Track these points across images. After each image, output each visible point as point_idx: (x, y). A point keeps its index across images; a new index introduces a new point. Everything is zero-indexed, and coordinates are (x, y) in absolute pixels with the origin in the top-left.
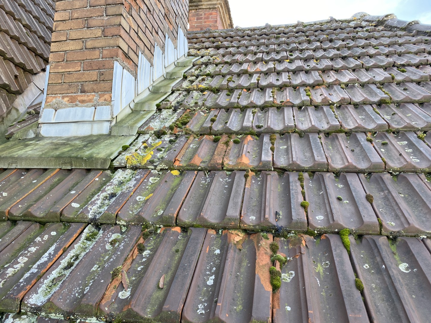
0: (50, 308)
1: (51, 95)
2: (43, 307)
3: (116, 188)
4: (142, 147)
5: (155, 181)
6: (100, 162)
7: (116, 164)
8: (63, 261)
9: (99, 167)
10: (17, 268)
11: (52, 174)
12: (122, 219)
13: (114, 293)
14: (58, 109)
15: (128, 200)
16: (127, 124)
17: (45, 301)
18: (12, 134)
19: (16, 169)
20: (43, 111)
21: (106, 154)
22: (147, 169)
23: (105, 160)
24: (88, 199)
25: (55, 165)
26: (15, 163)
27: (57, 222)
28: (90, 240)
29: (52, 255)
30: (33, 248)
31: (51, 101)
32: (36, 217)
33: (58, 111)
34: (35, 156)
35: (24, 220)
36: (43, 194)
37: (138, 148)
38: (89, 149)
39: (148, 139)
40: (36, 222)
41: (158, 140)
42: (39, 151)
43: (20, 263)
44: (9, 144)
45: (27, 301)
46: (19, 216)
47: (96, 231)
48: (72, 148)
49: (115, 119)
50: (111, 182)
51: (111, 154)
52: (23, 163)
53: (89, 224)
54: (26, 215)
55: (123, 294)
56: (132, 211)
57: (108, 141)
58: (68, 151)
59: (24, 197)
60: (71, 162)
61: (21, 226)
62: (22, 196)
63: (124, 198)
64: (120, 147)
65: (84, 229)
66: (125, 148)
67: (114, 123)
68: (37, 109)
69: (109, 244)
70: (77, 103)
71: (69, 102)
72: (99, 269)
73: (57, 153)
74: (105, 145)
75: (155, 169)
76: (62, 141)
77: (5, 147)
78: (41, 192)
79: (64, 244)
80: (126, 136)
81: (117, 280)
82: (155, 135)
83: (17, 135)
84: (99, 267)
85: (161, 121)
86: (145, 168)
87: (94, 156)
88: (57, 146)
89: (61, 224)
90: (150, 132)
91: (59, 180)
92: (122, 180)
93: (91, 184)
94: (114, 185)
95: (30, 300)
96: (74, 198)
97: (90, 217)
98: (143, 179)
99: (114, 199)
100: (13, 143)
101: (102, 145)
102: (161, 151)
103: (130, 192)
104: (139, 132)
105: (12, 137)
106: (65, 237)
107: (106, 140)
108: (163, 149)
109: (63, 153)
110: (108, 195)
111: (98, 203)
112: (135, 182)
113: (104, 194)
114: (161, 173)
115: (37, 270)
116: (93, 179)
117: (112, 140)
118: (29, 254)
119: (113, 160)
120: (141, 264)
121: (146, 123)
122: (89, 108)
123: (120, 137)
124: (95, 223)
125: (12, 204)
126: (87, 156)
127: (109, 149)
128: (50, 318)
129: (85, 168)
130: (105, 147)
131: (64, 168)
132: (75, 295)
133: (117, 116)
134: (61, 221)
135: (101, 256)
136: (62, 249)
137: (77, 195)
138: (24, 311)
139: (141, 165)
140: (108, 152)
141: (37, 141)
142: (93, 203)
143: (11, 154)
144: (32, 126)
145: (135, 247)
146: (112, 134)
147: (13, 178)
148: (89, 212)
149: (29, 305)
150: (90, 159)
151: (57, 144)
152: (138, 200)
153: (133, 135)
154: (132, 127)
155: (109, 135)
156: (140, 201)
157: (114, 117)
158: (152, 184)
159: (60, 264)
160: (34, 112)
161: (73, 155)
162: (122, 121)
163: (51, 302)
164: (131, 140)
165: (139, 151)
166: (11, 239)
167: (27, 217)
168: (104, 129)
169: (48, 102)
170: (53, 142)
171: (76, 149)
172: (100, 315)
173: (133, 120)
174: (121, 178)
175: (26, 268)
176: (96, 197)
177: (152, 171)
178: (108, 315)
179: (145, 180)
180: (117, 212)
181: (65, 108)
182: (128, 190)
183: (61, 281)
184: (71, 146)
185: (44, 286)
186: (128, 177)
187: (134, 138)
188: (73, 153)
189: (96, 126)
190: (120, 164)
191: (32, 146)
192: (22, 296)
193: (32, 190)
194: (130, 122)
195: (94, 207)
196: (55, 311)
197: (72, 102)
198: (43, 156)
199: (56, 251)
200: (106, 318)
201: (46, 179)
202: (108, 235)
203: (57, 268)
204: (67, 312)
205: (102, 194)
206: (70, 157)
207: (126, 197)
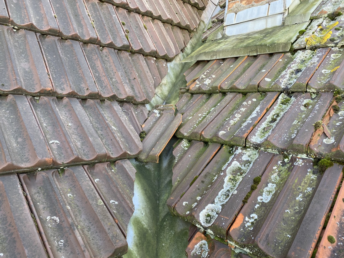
0: (268, 145)
1: (232, 2)
2: (262, 144)
3: (299, 65)
4: (318, 30)
5: (337, 57)
6: (281, 46)
7: (296, 46)
8: (268, 117)
9: (281, 51)
10: (235, 120)
11: (243, 60)
12: (312, 88)
13: (319, 139)
14: (238, 12)
15: (314, 73)
16: (299, 13)
17: (262, 141)
18: (206, 38)
19: (216, 59)
20: (226, 16)
21: (286, 39)
22: (327, 47)
23: (286, 44)
24: (276, 75)
25: (244, 53)
26: (215, 55)
27: (256, 92)
28: (285, 104)
29: (259, 113)
30: (242, 109)
31: (232, 7)
32: (239, 89)
33: (237, 13)
34: (228, 48)
35: (231, 92)
36: (240, 75)
37: (315, 31)
38: (269, 38)
39: (322, 22)
40: (239, 93)
41: (332, 22)
42: (230, 45)
43: (236, 117)
44: (206, 44)
45: (250, 139)
46: (227, 90)
47: (288, 98)
48: (254, 40)
49: (287, 11)
50: (294, 61)
51: (291, 39)
52: (221, 55)
53: (281, 92)
54: (232, 88)
55: (328, 141)
56: (320, 81)
57: (284, 30)
58: (252, 42)
59: (227, 77)
60: (257, 49)
61: (229, 96)
62: (226, 76)
63: (311, 72)
64: (296, 33)
65: (279, 96)
66: (302, 33)
67: (286, 14)
68: (219, 18)
69: (303, 106)
70: (253, 3)
71: (246, 4)
72: (299, 123)
73: (245, 44)
74: (281, 33)
75: (335, 46)
76: (244, 37)
77: (204, 47)
78: (238, 73)
79: (266, 106)
80: (299, 23)
81: (320, 130)
82: (329, 18)
83: (210, 38)
84: (299, 122)
85: (333, 4)
86: (325, 47)
87: (275, 42)
88: (242, 40)
89: (258, 93)
90: (323, 16)
91: (248, 64)
92: (303, 59)
93: (277, 64)
94: (298, 63)
95: (252, 139)
96: (265, 75)
97: (283, 87)
98: (326, 55)
99: (300, 73)
100: (209, 43)
101: (279, 34)
102: (339, 30)
103: (315, 66)
104: (312, 18)
105: (207, 40)
106: (265, 102)
107: (281, 30)
108: (341, 29)
109: (249, 44)
110: (294, 71)
111: (287, 77)
112: (318, 59)
113: (291, 70)
114: (342, 50)
115: (251, 121)
116: (277, 60)
117: (287, 29)
118: (241, 112)
119: (292, 44)
120: (339, 121)
121: (317, 10)
122: (264, 5)
123: (294, 25)
124: (287, 92)
125: (221, 81)
126: (269, 43)
127: (287, 35)
128: (268, 152)
129: (269, 53)
130: (282, 35)
131: (251, 55)
132: (284, 139)
133: (288, 8)
134: (258, 92)
135: (298, 115)
136: (265, 109)
137: (268, 72)
138: (248, 146)
139: (321, 44)
140: (287, 37)
141: (225, 39)
142: (283, 77)
143: (212, 50)
144: (218, 30)
145: (330, 108)
146: (286, 24)
147: (215, 66)
148: (281, 83)
149: (251, 142)
150: (273, 44)
151: (241, 39)
152: (324, 73)
153: (306, 22)
154: (304, 14)
155: (283, 25)
156: (326, 74)
157: (286, 9)
158: (334, 59)
159: (266, 119)
160: (217, 20)
161: (257, 44)
162: (293, 11)
163: (268, 141)
164: (305, 26)
165: (315, 33)
166: (226, 104)
167: (232, 89)
168: (278, 21)
169: (230, 8)
170: (238, 38)
171: (258, 40)
172: (310, 153)
173: (303, 9)
174: (303, 57)
175: (242, 121)
176: (284, 73)
177: (333, 49)
178: (317, 153)
179: (327, 57)
180: (307, 82)
181: (243, 10)
182: (313, 65)
183: (270, 129)
184: (253, 38)
185: (258, 131)
186: (308, 57)
187: (308, 23)
188: (257, 43)
189: (270, 20)
190: (300, 46)
191: (224, 43)
192: (246, 136)
193: (232, 72)
194: (302, 11)
195: (284, 80)
196: (272, 147)
197: (248, 4)
198: (235, 48)
199: (261, 110)
200: (315, 155)
201: (239, 64)
202: (301, 100)
203: (265, 121)
204: (281, 149)
205: (289, 70)
206: (256, 46)
207: (312, 70)
